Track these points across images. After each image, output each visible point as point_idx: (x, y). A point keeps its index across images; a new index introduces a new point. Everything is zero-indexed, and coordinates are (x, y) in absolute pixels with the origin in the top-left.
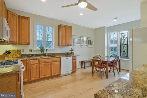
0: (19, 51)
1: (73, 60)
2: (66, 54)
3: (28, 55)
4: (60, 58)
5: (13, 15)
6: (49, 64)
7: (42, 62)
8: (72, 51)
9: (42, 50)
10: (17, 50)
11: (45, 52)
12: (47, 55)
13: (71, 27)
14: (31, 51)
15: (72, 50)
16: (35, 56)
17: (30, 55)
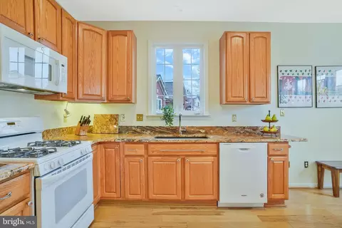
0: (114, 118)
1: (269, 155)
2: (250, 133)
3: (134, 129)
4: (218, 144)
5: (92, 31)
6: (176, 162)
7: (155, 153)
8: (270, 122)
9: (168, 117)
10: (111, 115)
11: (175, 123)
12: (184, 132)
13: (266, 36)
14: (140, 117)
15: (270, 118)
16: (149, 132)
17: (138, 130)
